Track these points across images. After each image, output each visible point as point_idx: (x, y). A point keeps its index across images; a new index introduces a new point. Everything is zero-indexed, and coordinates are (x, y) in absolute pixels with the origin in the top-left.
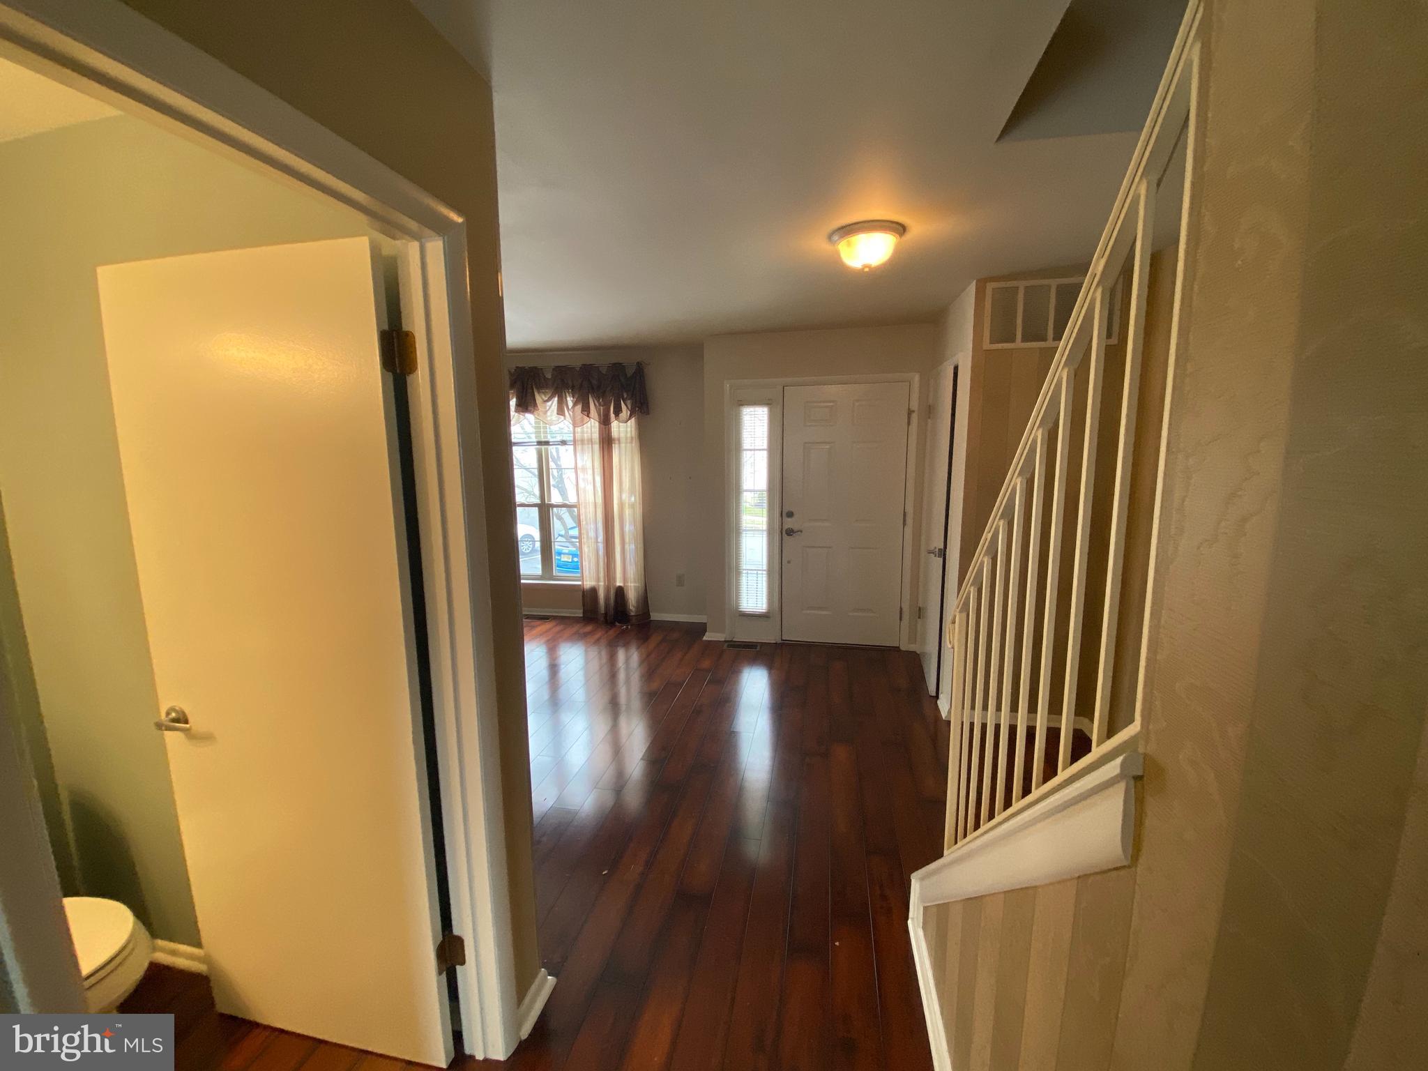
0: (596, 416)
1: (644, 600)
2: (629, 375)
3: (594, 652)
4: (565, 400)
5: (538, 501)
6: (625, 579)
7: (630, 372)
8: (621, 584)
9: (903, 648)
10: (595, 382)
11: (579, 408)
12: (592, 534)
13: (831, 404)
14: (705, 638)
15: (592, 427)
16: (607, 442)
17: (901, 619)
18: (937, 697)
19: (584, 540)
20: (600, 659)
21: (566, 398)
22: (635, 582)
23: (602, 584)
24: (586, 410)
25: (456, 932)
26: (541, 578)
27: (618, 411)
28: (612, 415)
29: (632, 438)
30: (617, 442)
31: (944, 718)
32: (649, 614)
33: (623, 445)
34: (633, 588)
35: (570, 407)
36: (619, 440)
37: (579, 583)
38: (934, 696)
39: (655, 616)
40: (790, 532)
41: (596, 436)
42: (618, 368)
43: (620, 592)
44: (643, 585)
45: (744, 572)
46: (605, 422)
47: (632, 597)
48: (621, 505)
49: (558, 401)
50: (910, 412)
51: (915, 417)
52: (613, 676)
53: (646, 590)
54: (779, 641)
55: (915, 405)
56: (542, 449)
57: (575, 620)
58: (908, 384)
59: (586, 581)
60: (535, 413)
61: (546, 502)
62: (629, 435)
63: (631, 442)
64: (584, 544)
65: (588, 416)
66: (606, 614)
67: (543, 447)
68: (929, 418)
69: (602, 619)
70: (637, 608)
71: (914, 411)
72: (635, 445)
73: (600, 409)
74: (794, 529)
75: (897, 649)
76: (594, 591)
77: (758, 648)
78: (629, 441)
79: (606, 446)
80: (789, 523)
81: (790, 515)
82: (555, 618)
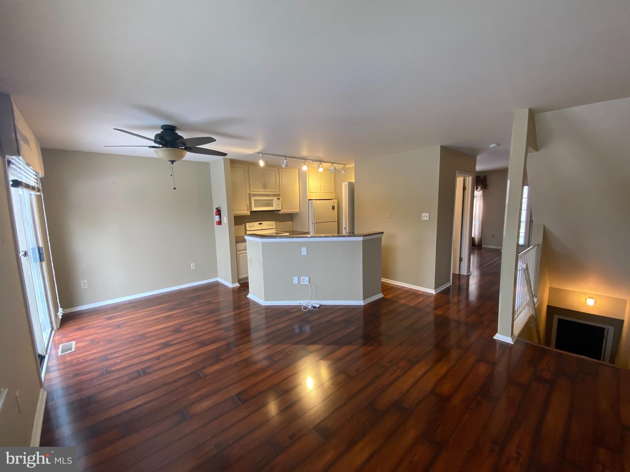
1: (481, 241)
25: (461, 257)
28: (475, 190)
30: (476, 197)
32: (482, 245)
33: (477, 198)
36: (476, 196)
53: (481, 239)
62: (480, 195)
63: (480, 197)
70: (478, 243)
72: (482, 198)
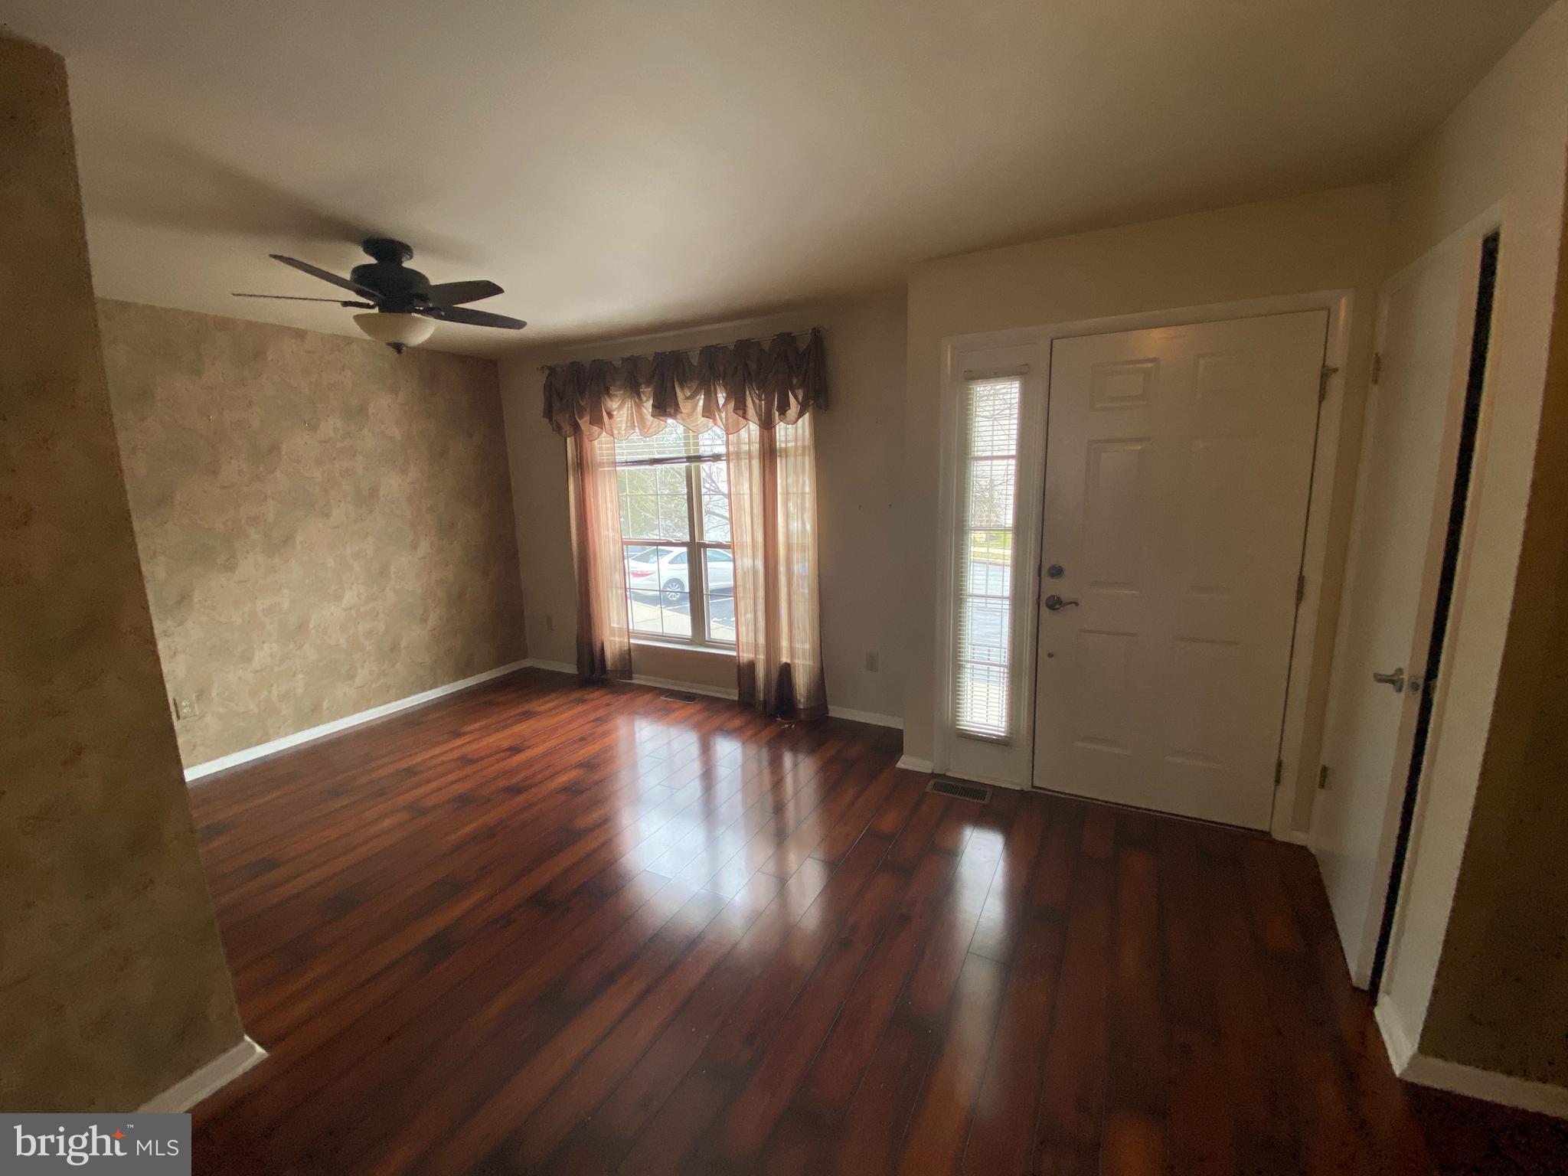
0: (756, 419)
1: (820, 688)
2: (801, 351)
3: (752, 750)
4: (713, 395)
5: (687, 538)
6: (792, 651)
7: (803, 346)
8: (789, 661)
9: (1279, 836)
10: (753, 366)
11: (731, 405)
12: (750, 585)
13: (1150, 365)
14: (900, 765)
15: (751, 432)
16: (769, 453)
17: (1277, 781)
18: (1371, 996)
19: (740, 595)
20: (760, 761)
21: (716, 394)
22: (804, 658)
23: (762, 657)
24: (741, 408)
26: (691, 642)
27: (783, 409)
28: (777, 414)
29: (804, 447)
30: (783, 456)
31: (1398, 1073)
32: (827, 708)
33: (791, 460)
34: (801, 667)
35: (721, 406)
36: (786, 451)
37: (734, 654)
38: (1363, 991)
39: (836, 711)
40: (1055, 604)
41: (756, 447)
42: (786, 340)
43: (786, 671)
44: (818, 665)
45: (969, 665)
46: (767, 425)
47: (802, 680)
48: (789, 548)
49: (705, 399)
50: (1326, 374)
51: (1337, 383)
52: (778, 783)
54: (1027, 787)
55: (1338, 357)
56: (691, 467)
57: (728, 705)
58: (1324, 313)
59: (743, 651)
60: (679, 416)
61: (696, 541)
62: (800, 444)
63: (803, 455)
64: (740, 601)
65: (744, 417)
66: (765, 702)
67: (693, 465)
68: (1375, 381)
69: (761, 708)
70: (808, 698)
71: (1336, 370)
72: (809, 457)
73: (760, 406)
74: (1063, 598)
75: (1266, 835)
76: (752, 665)
77: (988, 796)
78: (800, 452)
79: (767, 462)
80: (1053, 587)
81: (1057, 572)
82: (704, 698)
